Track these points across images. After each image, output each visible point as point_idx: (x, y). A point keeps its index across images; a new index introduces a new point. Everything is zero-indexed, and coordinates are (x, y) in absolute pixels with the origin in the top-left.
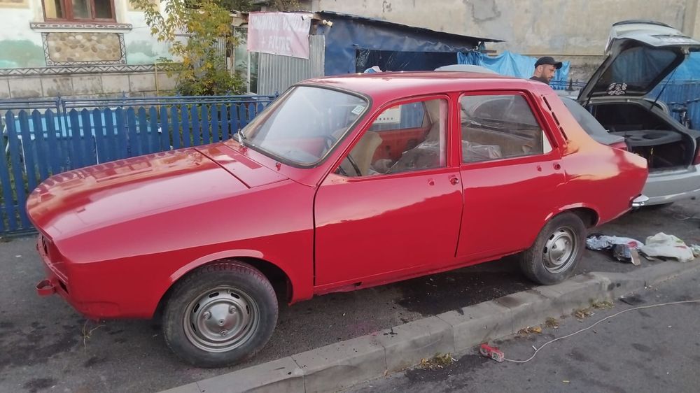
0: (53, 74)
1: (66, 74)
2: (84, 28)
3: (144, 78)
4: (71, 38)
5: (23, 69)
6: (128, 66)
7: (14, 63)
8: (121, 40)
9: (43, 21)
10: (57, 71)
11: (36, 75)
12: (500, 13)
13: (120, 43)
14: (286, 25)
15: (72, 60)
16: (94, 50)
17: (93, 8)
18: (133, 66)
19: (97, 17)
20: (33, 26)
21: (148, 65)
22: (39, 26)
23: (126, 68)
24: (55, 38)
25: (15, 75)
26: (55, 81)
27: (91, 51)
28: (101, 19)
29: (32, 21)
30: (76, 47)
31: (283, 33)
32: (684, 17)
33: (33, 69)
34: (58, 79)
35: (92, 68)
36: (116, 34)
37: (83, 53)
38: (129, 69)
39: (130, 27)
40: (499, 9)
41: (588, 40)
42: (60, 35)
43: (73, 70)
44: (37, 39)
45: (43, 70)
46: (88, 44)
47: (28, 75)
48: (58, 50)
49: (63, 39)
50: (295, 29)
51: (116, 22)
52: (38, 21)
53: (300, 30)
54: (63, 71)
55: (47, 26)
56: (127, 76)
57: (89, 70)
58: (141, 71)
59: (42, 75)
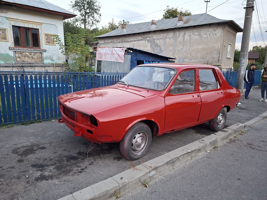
0: (17, 66)
1: (22, 66)
2: (29, 50)
3: (50, 69)
4: (24, 53)
5: (6, 64)
6: (44, 64)
7: (2, 62)
8: (42, 55)
9: (14, 47)
10: (19, 65)
11: (11, 66)
12: (162, 51)
13: (42, 56)
14: (114, 52)
15: (24, 61)
16: (32, 58)
17: (32, 43)
18: (46, 64)
19: (34, 46)
20: (10, 48)
21: (52, 64)
22: (12, 48)
23: (44, 65)
24: (18, 53)
25: (3, 66)
26: (18, 69)
27: (31, 58)
28: (35, 47)
29: (10, 46)
30: (26, 57)
31: (112, 54)
32: (219, 53)
33: (10, 64)
34: (19, 68)
35: (32, 64)
36: (40, 53)
37: (28, 59)
38: (45, 65)
39: (46, 50)
40: (162, 50)
41: (190, 60)
42: (20, 52)
43: (25, 65)
44: (11, 53)
45: (14, 65)
46: (30, 56)
47: (8, 66)
48: (19, 57)
49: (21, 54)
50: (118, 53)
51: (40, 48)
52: (12, 46)
53: (120, 53)
54: (21, 65)
55: (15, 49)
56: (44, 68)
57: (30, 65)
58: (49, 66)
59: (13, 67)
